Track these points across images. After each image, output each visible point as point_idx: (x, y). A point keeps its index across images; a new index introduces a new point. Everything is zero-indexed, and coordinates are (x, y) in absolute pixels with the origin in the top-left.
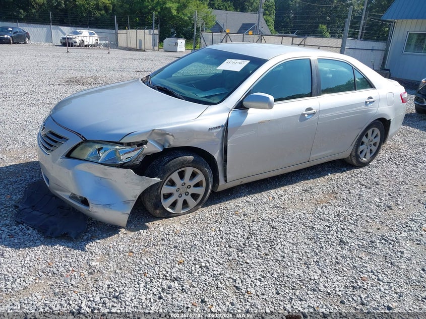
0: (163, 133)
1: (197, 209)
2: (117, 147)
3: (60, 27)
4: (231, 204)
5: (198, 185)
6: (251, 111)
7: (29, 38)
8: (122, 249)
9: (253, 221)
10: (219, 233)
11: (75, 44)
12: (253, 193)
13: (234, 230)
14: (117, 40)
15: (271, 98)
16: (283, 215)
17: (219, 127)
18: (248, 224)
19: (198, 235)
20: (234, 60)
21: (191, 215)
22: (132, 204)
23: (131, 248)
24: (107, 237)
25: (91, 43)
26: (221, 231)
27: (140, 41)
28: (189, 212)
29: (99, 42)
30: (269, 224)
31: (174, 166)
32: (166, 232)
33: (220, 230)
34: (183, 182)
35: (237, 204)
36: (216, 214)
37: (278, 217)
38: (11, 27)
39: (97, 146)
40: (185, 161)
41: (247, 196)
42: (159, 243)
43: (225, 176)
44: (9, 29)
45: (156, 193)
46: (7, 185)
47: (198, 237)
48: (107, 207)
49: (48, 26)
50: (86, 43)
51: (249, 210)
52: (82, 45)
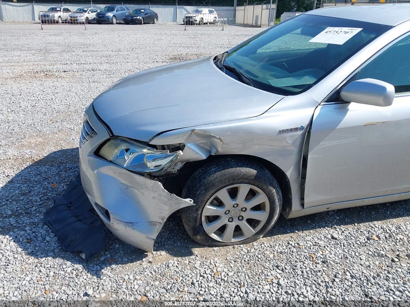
0: (207, 136)
1: (255, 240)
2: (145, 151)
3: (185, 7)
4: (307, 238)
5: (258, 208)
6: (352, 106)
7: (157, 18)
8: (136, 287)
9: (335, 276)
10: (275, 289)
11: (195, 22)
12: (346, 224)
13: (301, 288)
14: (235, 17)
15: (390, 88)
16: (389, 272)
17: (296, 129)
18: (327, 280)
19: (244, 286)
20: (337, 29)
21: (244, 248)
22: (158, 228)
23: (148, 288)
24: (126, 263)
25: (209, 21)
26: (280, 285)
27: (257, 17)
28: (244, 242)
29: (217, 19)
30: (361, 287)
31: (221, 181)
32: (202, 271)
33: (278, 284)
34: (234, 203)
35: (316, 240)
36: (281, 253)
37: (378, 275)
38: (143, 9)
39: (124, 146)
40: (238, 175)
41: (335, 228)
42: (186, 289)
43: (302, 199)
44: (142, 11)
45: (195, 215)
46: (61, 171)
47: (243, 289)
48: (129, 226)
49: (175, 6)
50: (204, 22)
51: (333, 254)
52: (202, 23)
